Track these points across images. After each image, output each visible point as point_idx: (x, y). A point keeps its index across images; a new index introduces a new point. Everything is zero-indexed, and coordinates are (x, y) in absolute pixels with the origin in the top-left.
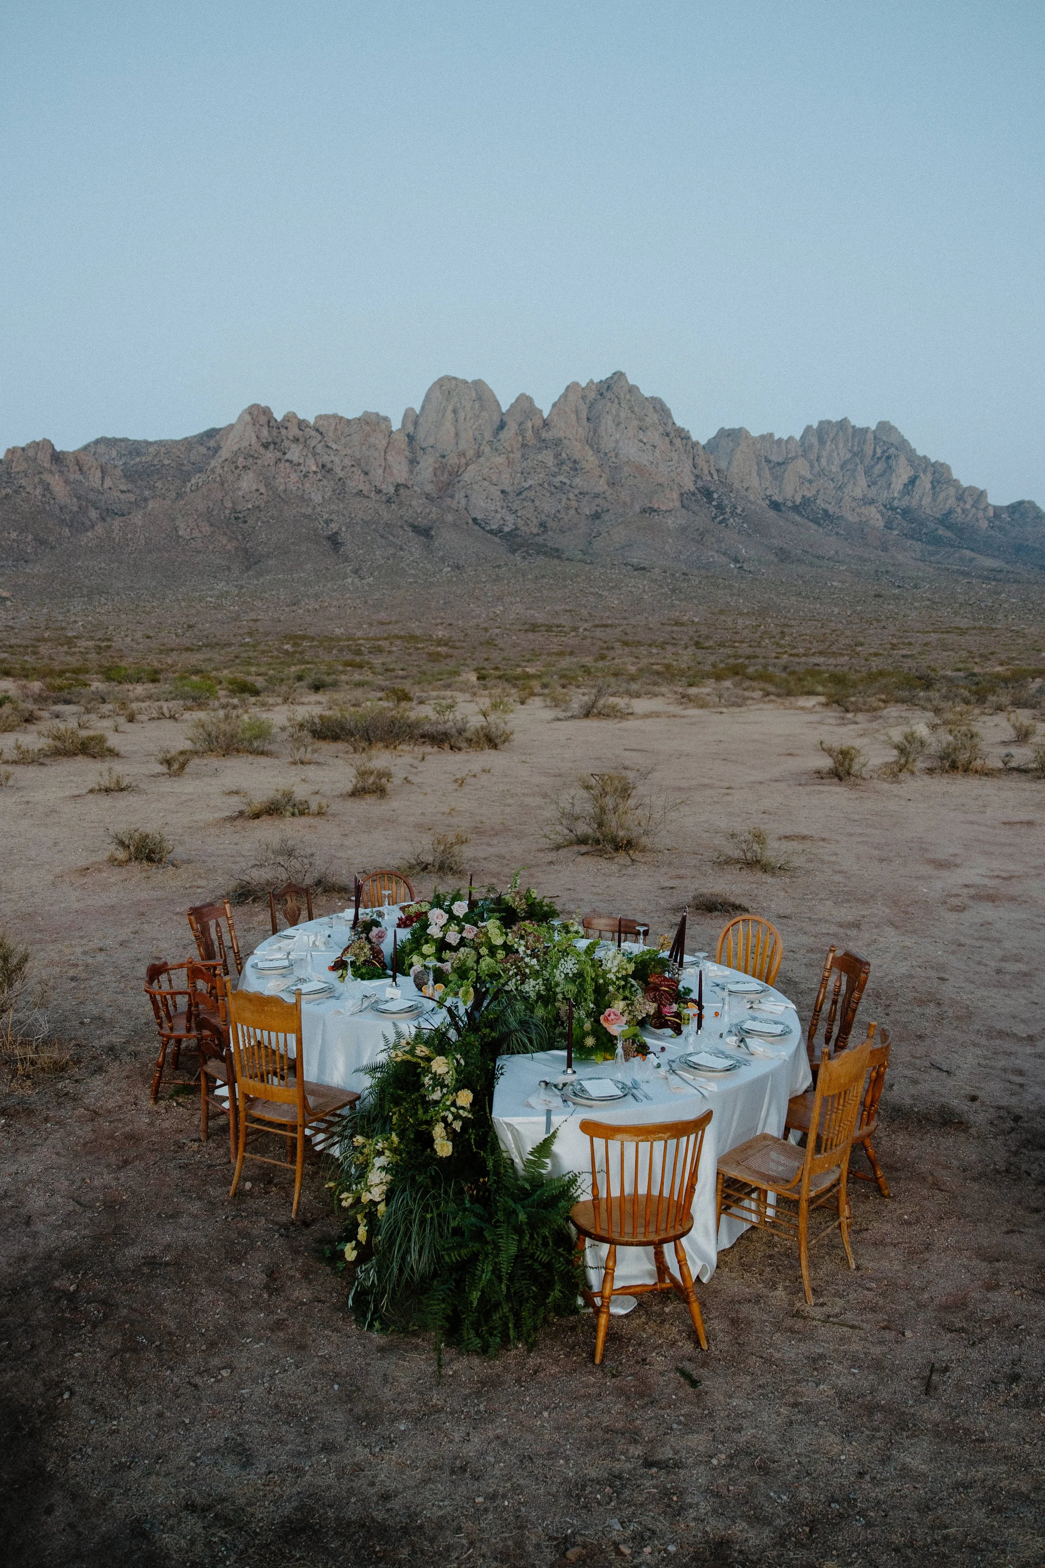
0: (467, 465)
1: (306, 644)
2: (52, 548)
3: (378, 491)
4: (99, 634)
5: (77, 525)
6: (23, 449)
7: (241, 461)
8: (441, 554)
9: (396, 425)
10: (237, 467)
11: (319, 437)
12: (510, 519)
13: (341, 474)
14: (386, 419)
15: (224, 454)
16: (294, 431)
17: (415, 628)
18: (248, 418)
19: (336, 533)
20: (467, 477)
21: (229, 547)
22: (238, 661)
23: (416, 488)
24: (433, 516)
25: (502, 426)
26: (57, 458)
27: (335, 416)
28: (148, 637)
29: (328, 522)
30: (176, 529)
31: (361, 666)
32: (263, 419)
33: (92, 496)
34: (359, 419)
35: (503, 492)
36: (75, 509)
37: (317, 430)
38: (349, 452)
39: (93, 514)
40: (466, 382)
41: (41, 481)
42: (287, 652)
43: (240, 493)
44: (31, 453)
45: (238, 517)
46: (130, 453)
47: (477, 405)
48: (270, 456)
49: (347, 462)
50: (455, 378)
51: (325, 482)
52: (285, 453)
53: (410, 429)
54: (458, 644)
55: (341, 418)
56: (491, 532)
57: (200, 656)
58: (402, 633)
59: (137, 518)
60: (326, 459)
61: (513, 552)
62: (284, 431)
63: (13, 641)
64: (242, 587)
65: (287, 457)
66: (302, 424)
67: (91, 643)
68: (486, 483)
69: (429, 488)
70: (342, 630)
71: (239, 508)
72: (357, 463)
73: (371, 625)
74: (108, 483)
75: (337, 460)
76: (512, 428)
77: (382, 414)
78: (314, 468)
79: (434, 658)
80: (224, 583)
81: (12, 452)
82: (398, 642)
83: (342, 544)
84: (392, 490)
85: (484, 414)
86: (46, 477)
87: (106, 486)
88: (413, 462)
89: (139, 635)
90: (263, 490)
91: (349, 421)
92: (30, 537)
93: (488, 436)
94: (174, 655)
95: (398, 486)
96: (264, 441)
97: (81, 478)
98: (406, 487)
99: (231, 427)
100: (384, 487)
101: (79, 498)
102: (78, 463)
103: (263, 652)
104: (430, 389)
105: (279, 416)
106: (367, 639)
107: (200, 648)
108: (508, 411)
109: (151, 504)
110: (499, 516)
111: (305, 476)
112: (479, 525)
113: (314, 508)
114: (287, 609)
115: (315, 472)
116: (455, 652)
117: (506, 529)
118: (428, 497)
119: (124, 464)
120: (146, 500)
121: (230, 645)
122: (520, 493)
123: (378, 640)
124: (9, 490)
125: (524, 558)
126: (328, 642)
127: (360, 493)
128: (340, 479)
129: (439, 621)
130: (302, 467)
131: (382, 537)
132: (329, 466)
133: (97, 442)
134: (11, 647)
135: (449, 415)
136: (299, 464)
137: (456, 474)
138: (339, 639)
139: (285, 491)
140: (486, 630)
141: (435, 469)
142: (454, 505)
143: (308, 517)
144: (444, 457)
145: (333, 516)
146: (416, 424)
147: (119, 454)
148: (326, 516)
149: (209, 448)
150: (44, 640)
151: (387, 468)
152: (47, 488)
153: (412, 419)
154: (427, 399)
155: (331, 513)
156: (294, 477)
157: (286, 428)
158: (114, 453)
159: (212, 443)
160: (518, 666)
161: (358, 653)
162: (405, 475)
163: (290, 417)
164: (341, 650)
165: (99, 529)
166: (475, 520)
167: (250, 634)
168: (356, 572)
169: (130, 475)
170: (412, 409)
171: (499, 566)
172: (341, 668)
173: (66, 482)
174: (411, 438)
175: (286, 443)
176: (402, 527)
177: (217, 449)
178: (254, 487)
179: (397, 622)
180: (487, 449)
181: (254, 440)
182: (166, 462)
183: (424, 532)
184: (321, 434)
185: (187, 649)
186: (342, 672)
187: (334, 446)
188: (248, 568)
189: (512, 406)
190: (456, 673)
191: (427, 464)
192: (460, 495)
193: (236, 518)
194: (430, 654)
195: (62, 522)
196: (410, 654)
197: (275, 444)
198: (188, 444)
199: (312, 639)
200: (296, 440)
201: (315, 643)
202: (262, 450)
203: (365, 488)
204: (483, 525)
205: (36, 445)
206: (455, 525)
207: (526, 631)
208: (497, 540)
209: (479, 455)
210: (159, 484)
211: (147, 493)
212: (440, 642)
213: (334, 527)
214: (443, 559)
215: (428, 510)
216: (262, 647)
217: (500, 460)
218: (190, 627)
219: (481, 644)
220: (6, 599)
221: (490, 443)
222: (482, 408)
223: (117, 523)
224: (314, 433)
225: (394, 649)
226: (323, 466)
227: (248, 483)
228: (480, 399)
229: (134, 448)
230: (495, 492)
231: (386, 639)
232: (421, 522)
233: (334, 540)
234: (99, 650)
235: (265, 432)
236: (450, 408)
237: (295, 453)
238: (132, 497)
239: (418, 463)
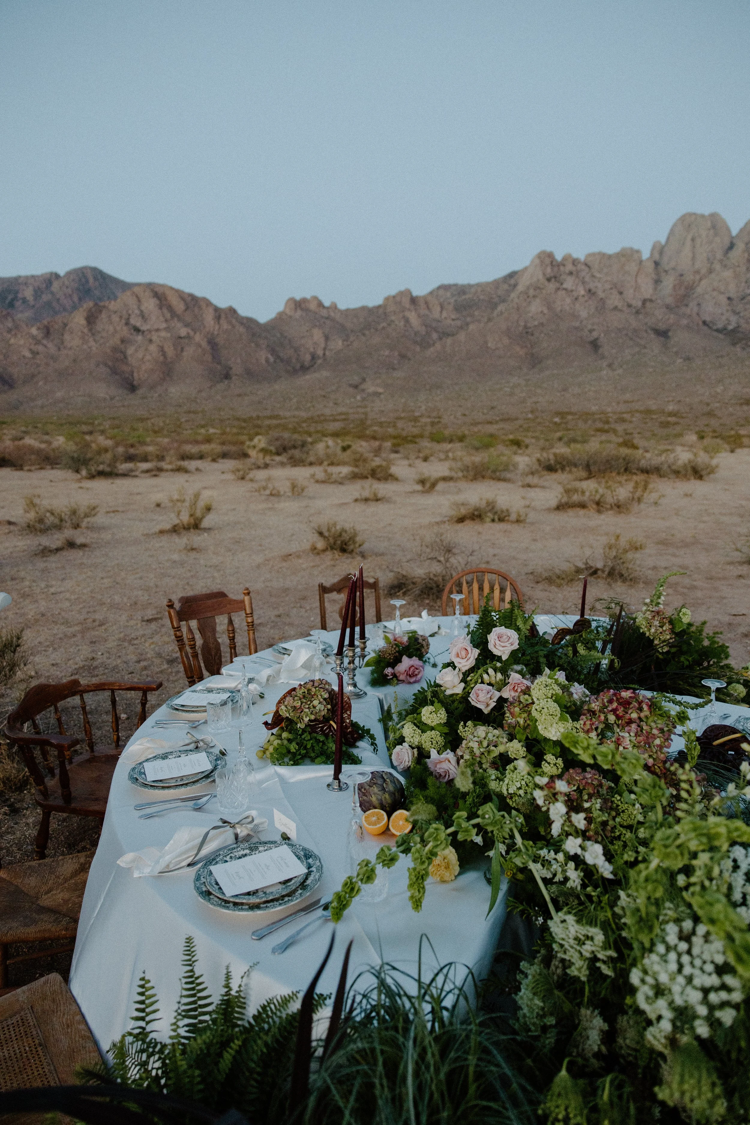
0: (701, 280)
1: (570, 417)
2: (409, 359)
3: (629, 306)
4: (434, 414)
5: (424, 343)
6: (394, 297)
7: (531, 292)
8: (675, 350)
9: (646, 255)
10: (528, 297)
11: (587, 269)
12: (734, 319)
13: (601, 295)
14: (638, 252)
15: (520, 288)
16: (569, 267)
17: (652, 404)
18: (537, 261)
19: (597, 339)
20: (699, 290)
21: (521, 353)
22: (521, 429)
23: (659, 301)
24: (671, 321)
25: (732, 246)
26: (414, 300)
27: (599, 253)
28: (464, 415)
29: (591, 331)
30: (486, 342)
31: (607, 431)
32: (548, 261)
33: (434, 325)
34: (618, 254)
35: (729, 299)
36: (424, 333)
37: (586, 265)
38: (609, 278)
39: (435, 336)
40: (703, 216)
41: (404, 317)
42: (556, 423)
43: (530, 315)
44: (398, 299)
45: (527, 332)
46: (459, 294)
47: (712, 232)
48: (552, 286)
49: (607, 286)
50: (695, 214)
51: (590, 302)
52: (562, 284)
53: (657, 256)
54: (684, 415)
55: (604, 254)
56: (718, 331)
57: (495, 426)
58: (642, 408)
59: (462, 336)
60: (591, 286)
61: (734, 344)
62: (562, 268)
63: (383, 419)
64: (529, 380)
65: (565, 286)
66: (575, 262)
67: (429, 420)
68: (715, 294)
69: (669, 300)
70: (597, 407)
71: (529, 325)
72: (614, 286)
73: (618, 403)
74: (445, 314)
75: (599, 285)
76: (740, 246)
77: (636, 247)
78: (582, 292)
79: (665, 425)
80: (516, 378)
81: (387, 299)
82: (637, 415)
83: (600, 347)
84: (639, 304)
85: (718, 239)
86: (407, 314)
87: (443, 317)
88: (657, 282)
89: (459, 414)
90: (546, 311)
91: (610, 257)
92: (396, 354)
93: (719, 255)
94: (480, 427)
95: (644, 302)
96: (548, 276)
97: (426, 312)
98: (651, 301)
99: (526, 269)
100: (634, 303)
101: (426, 326)
102: (426, 303)
103: (539, 423)
104: (675, 225)
105: (559, 257)
106: (614, 413)
107: (497, 422)
108: (737, 236)
109: (471, 327)
110: (724, 318)
111: (576, 299)
112: (708, 325)
113: (581, 322)
114: (559, 394)
115: (583, 296)
116: (681, 421)
117: (730, 327)
118: (668, 307)
119: (456, 301)
120: (467, 324)
121: (517, 419)
122: (743, 298)
123: (623, 413)
124: (384, 324)
125: (744, 349)
126: (586, 416)
127: (616, 308)
128: (602, 299)
129: (671, 399)
130: (574, 293)
131: (631, 339)
132: (594, 290)
133: (439, 288)
134: (381, 423)
135: (688, 243)
136: (572, 291)
137: (691, 288)
138: (594, 414)
139: (561, 311)
140: (708, 404)
141: (674, 286)
142: (688, 311)
143: (576, 328)
144: (681, 275)
145: (595, 327)
146: (661, 253)
147: (453, 295)
148: (590, 327)
149: (510, 285)
150: (401, 418)
151: (637, 288)
152: (407, 321)
153: (660, 249)
154: (672, 232)
155: (593, 324)
156: (568, 300)
157: (564, 265)
158: (448, 294)
159: (512, 282)
160: (732, 429)
161: (607, 422)
162: (651, 291)
163: (567, 258)
164: (594, 421)
165: (438, 346)
166: (704, 323)
167: (532, 412)
168: (610, 366)
169: (459, 308)
170: (658, 242)
171: (722, 356)
172: (592, 433)
173: (419, 316)
174: (657, 264)
175: (563, 277)
176: (646, 331)
177: (515, 286)
178: (540, 310)
179: (638, 401)
180: (717, 266)
181: (541, 277)
182: (482, 297)
183: (663, 334)
184: (589, 267)
185: (490, 423)
186: (593, 436)
187: (598, 275)
188: (533, 367)
189: (741, 230)
190: (680, 435)
191: (669, 282)
192: (693, 305)
193: (527, 333)
194: (661, 423)
195: (415, 342)
196: (646, 423)
197: (555, 277)
198: (496, 283)
199: (576, 414)
200: (571, 273)
201: (577, 417)
202: (546, 283)
203: (620, 305)
204: (711, 325)
205: (401, 293)
206: (688, 327)
207: (741, 404)
208: (721, 336)
209: (710, 271)
210: (476, 313)
211: (469, 319)
212: (671, 414)
213: (595, 334)
214: (677, 353)
215: (667, 317)
216: (539, 420)
217: (727, 274)
218: (493, 408)
219: (704, 415)
220: (380, 394)
221: (721, 261)
222: (716, 234)
223: (449, 341)
224: (583, 267)
225: (634, 419)
226: (590, 291)
227: (536, 307)
228: (714, 227)
229: (461, 290)
230: (723, 299)
231: (628, 413)
232: (662, 326)
233: (595, 345)
234: (433, 424)
235: (549, 270)
236: (689, 237)
237: (569, 283)
238: (459, 323)
239: (661, 282)
